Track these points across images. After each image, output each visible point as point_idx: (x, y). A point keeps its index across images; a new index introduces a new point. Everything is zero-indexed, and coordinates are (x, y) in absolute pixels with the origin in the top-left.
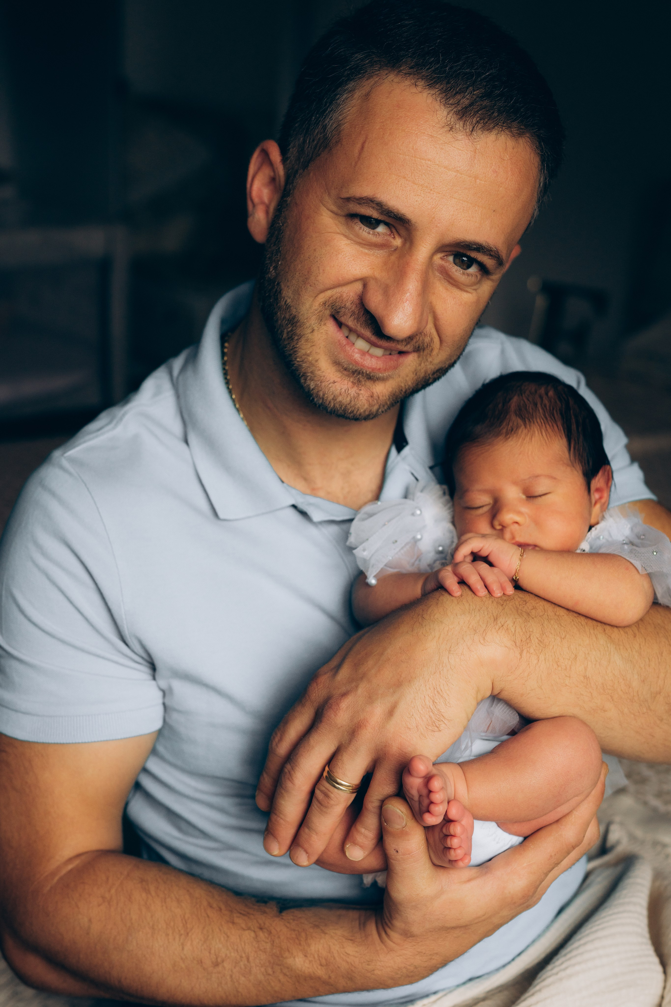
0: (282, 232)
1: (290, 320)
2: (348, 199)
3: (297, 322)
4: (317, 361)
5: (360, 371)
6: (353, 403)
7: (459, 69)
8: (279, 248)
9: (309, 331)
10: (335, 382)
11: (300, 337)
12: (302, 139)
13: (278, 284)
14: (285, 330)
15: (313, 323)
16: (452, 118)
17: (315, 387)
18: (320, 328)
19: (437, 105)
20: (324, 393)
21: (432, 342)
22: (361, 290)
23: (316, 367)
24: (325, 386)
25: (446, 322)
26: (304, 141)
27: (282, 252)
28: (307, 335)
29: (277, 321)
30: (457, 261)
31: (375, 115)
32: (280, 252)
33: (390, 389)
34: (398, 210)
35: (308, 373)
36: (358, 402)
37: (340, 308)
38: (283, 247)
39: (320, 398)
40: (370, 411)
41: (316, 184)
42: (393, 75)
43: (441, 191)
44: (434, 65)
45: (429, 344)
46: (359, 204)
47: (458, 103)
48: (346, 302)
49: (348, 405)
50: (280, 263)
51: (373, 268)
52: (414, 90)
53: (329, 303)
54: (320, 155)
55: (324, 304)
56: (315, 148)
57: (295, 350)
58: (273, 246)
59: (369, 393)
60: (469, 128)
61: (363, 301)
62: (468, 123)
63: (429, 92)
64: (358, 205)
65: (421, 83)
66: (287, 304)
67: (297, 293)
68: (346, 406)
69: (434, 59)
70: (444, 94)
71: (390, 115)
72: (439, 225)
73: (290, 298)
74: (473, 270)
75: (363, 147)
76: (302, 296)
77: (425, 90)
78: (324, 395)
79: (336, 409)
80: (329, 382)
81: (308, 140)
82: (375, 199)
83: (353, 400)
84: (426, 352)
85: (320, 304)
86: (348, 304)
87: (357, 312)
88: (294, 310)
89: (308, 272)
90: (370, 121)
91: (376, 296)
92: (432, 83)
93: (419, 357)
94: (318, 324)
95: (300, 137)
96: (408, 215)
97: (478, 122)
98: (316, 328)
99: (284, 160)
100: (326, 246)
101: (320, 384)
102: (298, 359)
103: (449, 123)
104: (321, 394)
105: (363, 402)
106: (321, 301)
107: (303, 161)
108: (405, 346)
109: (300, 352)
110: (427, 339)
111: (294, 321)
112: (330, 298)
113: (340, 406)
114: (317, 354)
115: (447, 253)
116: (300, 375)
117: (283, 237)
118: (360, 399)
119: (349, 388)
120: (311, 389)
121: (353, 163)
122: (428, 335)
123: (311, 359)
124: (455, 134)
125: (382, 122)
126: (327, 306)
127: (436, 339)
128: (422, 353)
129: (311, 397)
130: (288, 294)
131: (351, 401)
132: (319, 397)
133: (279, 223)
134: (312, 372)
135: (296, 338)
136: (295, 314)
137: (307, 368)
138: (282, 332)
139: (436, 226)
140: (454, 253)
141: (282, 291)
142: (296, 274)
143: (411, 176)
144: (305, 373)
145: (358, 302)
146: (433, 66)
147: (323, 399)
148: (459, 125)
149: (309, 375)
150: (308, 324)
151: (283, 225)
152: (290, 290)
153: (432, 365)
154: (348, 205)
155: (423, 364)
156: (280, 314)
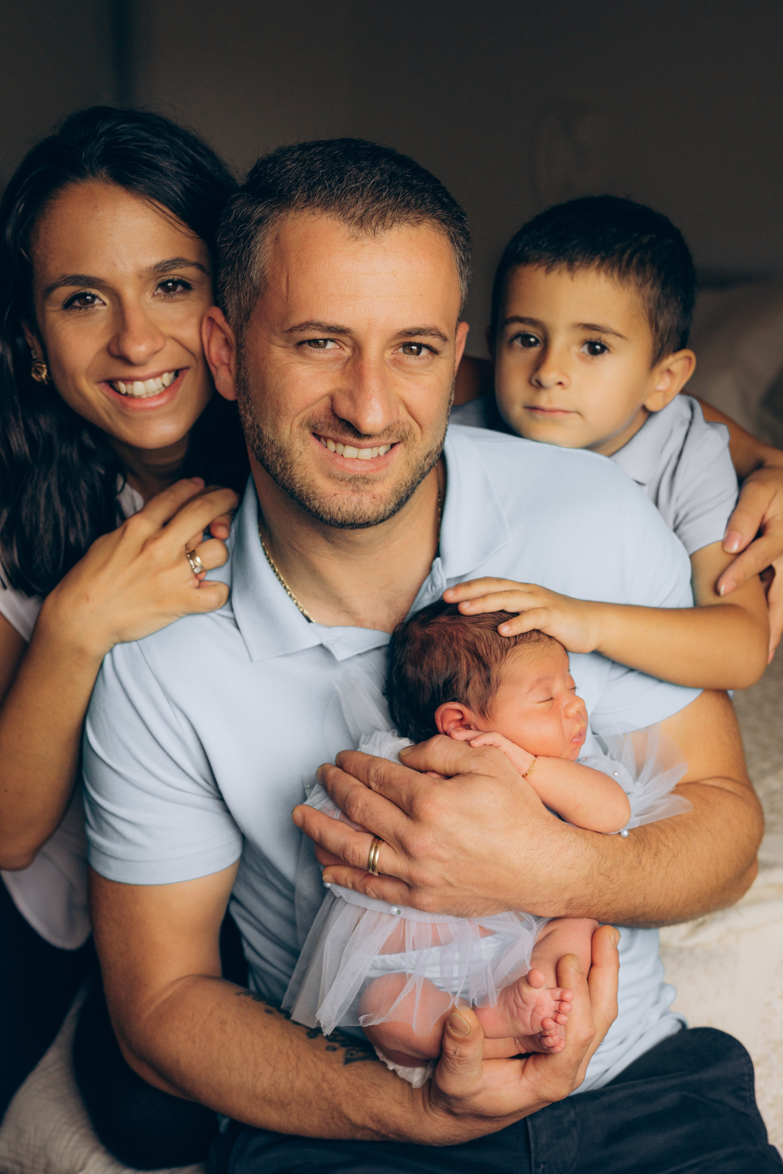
0: (246, 381)
1: (278, 453)
2: (291, 330)
3: (284, 452)
4: (313, 481)
5: (355, 477)
6: (358, 509)
7: (346, 186)
8: (248, 396)
9: (297, 455)
10: (336, 495)
11: (292, 463)
12: (236, 297)
13: (258, 426)
14: (278, 464)
15: (298, 446)
16: (354, 229)
17: (319, 505)
18: (306, 448)
19: (337, 223)
20: (329, 507)
21: (412, 428)
22: (330, 404)
23: (315, 487)
24: (328, 501)
25: (417, 407)
26: (239, 299)
27: (252, 398)
28: (298, 459)
29: (268, 459)
30: (407, 351)
31: (289, 252)
32: (250, 398)
33: (390, 487)
34: (336, 324)
35: (310, 494)
36: (363, 507)
37: (316, 424)
38: (251, 394)
39: (328, 514)
40: (378, 512)
41: (261, 329)
42: (293, 214)
43: (367, 295)
44: (323, 191)
45: (410, 432)
46: (301, 330)
47: (353, 216)
48: (320, 417)
49: (354, 512)
50: (253, 408)
51: (334, 381)
52: (313, 218)
53: (305, 422)
54: (256, 304)
55: (301, 425)
56: (250, 300)
57: (291, 478)
58: (243, 396)
59: (371, 496)
60: (370, 231)
61: (335, 412)
62: (369, 229)
63: (327, 215)
64: (301, 332)
65: (318, 211)
66: (271, 440)
67: (275, 426)
68: (353, 513)
69: (322, 187)
70: (340, 213)
71: (301, 246)
72: (376, 324)
73: (270, 433)
74: (424, 352)
75: (288, 282)
76: (280, 427)
77: (324, 215)
78: (329, 509)
79: (346, 519)
80: (331, 496)
81: (242, 295)
82: (313, 321)
83: (358, 506)
84: (410, 439)
85: (297, 427)
86: (322, 419)
87: (333, 422)
88: (279, 442)
89: (277, 405)
90: (286, 259)
91: (344, 403)
92: (326, 205)
93: (405, 447)
94: (302, 445)
95: (234, 296)
96: (346, 325)
97: (377, 225)
98: (302, 450)
99: (227, 320)
100: (285, 377)
101: (323, 501)
102: (298, 485)
103: (353, 234)
104: (327, 509)
105: (368, 505)
106: (297, 424)
107: (244, 315)
108: (388, 439)
109: (296, 478)
110: (407, 427)
111: (282, 453)
112: (304, 418)
113: (348, 515)
114: (311, 474)
115: (395, 347)
116: (303, 499)
117: (248, 385)
118: (364, 503)
119: (350, 496)
120: (317, 507)
121: (285, 299)
122: (406, 423)
123: (307, 481)
124: (362, 242)
125: (297, 255)
126: (304, 426)
127: (415, 425)
128: (406, 441)
129: (319, 515)
130: (268, 431)
131: (356, 508)
132: (327, 512)
133: (242, 375)
134: (313, 493)
135: (289, 466)
136: (280, 446)
137: (308, 491)
138: (276, 467)
139: (374, 325)
140: (401, 345)
141: (262, 431)
142: (268, 410)
143: (337, 291)
144: (307, 495)
145: (330, 414)
146: (322, 193)
147: (330, 513)
148: (362, 234)
149: (311, 496)
150: (294, 449)
151: (245, 375)
152: (268, 426)
153: (420, 450)
154: (293, 336)
155: (411, 453)
156: (268, 451)
